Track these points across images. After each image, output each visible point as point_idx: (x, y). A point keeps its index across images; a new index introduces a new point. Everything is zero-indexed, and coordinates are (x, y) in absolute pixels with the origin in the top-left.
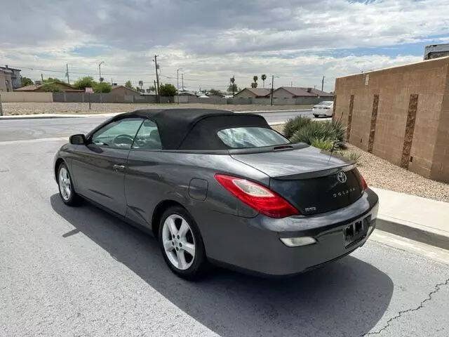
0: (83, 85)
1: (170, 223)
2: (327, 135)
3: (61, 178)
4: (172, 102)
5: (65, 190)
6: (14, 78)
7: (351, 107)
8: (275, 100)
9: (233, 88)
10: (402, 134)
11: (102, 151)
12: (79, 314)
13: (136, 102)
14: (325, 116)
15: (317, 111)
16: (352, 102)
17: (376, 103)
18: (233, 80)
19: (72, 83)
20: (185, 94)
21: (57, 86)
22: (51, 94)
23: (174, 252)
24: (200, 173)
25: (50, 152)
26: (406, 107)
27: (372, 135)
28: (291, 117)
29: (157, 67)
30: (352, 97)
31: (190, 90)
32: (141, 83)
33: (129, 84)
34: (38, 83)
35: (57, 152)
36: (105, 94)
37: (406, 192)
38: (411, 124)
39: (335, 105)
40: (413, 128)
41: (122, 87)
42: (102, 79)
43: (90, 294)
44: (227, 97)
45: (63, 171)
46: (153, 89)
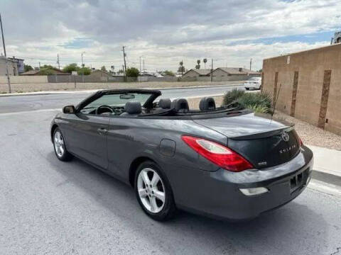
0: (70, 70)
1: (144, 175)
2: (258, 103)
3: (56, 139)
4: (136, 80)
5: (59, 149)
6: (19, 66)
7: (276, 81)
8: (214, 78)
9: (182, 69)
10: (319, 102)
11: (88, 119)
12: (73, 250)
13: (109, 81)
14: (255, 89)
15: (248, 85)
16: (276, 78)
17: (296, 77)
18: (181, 63)
19: (61, 69)
20: (146, 75)
21: (51, 71)
22: (46, 76)
23: (147, 198)
24: (168, 135)
25: (47, 120)
26: (321, 80)
27: (294, 102)
28: (229, 90)
29: (125, 55)
30: (277, 73)
31: (150, 72)
32: (112, 67)
33: (103, 68)
34: (37, 69)
35: (52, 120)
36: (85, 76)
37: (327, 147)
38: (325, 93)
39: (262, 80)
40: (327, 96)
41: (98, 70)
42: (83, 65)
43: (82, 234)
44: (178, 76)
45: (58, 134)
46: (121, 71)
